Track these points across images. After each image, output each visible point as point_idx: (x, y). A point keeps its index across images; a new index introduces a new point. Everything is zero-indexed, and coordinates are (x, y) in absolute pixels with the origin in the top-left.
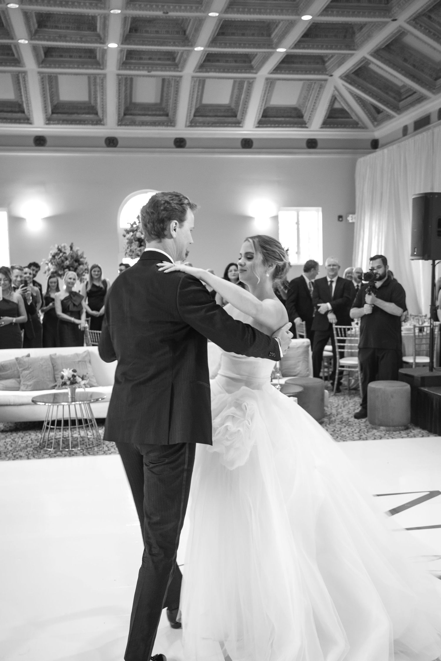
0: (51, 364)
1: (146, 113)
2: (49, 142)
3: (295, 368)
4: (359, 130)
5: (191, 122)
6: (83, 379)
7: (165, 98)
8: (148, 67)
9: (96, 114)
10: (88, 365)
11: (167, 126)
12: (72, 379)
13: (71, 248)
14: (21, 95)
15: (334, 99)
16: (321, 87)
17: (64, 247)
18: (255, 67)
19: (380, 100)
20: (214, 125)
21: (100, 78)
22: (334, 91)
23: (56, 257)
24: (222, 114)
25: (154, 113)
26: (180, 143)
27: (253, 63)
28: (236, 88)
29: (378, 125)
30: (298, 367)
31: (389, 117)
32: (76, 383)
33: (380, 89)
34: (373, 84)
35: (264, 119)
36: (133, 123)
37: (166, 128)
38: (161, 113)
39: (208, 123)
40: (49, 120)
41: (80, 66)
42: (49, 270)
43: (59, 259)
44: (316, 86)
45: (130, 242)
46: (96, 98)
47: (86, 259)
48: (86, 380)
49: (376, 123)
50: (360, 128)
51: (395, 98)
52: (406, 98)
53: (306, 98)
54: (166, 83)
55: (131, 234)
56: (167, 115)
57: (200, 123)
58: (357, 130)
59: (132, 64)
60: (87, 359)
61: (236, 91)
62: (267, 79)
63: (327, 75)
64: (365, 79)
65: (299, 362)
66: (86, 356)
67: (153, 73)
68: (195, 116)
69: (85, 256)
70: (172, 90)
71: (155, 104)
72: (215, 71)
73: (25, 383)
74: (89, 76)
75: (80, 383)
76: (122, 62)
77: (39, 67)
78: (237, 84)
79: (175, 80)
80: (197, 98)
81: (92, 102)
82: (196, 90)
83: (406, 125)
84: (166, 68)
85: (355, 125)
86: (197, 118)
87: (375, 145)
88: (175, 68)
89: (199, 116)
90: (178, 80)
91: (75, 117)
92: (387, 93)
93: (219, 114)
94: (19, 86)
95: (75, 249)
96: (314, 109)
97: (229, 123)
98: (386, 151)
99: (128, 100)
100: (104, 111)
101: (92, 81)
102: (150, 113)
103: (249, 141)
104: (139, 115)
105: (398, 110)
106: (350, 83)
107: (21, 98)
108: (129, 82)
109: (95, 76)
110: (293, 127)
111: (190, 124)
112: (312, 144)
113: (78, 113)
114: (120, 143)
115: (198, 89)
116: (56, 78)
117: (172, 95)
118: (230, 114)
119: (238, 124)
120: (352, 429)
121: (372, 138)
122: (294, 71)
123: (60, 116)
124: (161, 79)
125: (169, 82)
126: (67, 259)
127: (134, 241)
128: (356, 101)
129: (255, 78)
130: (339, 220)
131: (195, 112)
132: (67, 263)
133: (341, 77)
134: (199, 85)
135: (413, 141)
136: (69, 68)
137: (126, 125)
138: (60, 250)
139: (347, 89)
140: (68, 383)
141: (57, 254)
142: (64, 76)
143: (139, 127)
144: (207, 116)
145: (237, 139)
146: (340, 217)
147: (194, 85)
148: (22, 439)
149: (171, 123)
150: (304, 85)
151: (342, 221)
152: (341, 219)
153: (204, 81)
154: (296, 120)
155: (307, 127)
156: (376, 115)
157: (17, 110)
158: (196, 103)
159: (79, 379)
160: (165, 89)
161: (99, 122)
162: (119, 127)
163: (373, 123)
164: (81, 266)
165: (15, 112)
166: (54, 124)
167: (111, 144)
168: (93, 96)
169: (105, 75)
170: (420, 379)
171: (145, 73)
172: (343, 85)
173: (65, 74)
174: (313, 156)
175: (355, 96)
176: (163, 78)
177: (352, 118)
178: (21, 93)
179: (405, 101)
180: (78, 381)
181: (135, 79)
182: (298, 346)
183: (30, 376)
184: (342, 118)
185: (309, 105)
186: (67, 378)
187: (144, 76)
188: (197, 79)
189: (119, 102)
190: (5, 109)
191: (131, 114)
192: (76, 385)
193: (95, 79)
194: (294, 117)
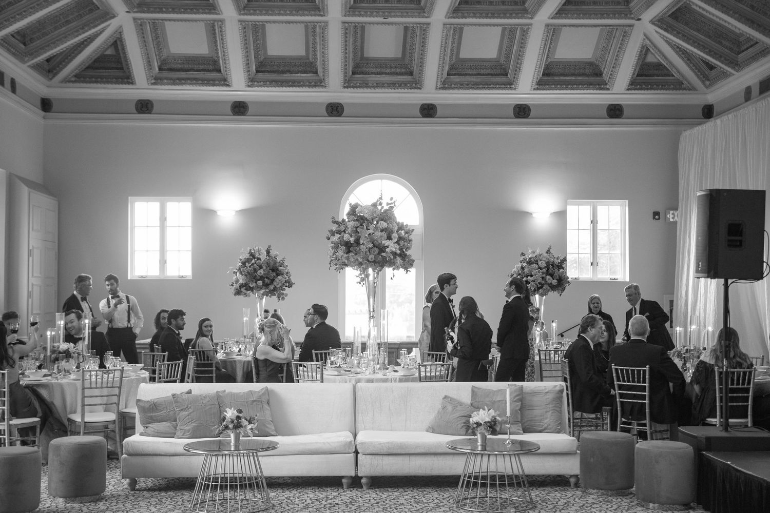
0: (217, 404)
1: (383, 70)
2: (251, 110)
3: (541, 421)
4: (684, 92)
5: (444, 83)
6: (250, 422)
7: (408, 51)
8: (384, 12)
9: (316, 72)
10: (266, 406)
11: (411, 88)
12: (235, 421)
13: (268, 252)
14: (217, 49)
15: (645, 51)
16: (626, 35)
17: (259, 250)
18: (529, 11)
19: (710, 53)
20: (475, 86)
21: (320, 26)
22: (644, 39)
23: (247, 264)
24: (487, 71)
25: (393, 70)
26: (428, 111)
27: (526, 5)
28: (506, 37)
29: (710, 85)
30: (547, 418)
31: (725, 75)
32: (241, 426)
33: (710, 37)
34: (698, 31)
35: (546, 78)
36: (365, 85)
37: (409, 91)
38: (403, 70)
39: (467, 85)
40: (252, 82)
41: (294, 12)
42: (237, 281)
43: (250, 267)
44: (617, 35)
45: (336, 247)
46: (315, 51)
47: (288, 268)
48: (254, 424)
49: (708, 83)
50: (685, 89)
51: (731, 49)
52: (747, 48)
53: (605, 50)
54: (410, 32)
55: (338, 236)
56: (411, 74)
57: (456, 83)
58: (681, 92)
59: (363, 8)
60: (264, 399)
61: (506, 41)
62: (547, 26)
63: (633, 18)
64: (687, 24)
65: (546, 412)
66: (263, 394)
67: (390, 20)
68: (449, 74)
69: (286, 263)
70: (418, 40)
71: (396, 59)
72: (475, 17)
73: (182, 427)
74: (306, 24)
75: (246, 426)
76: (348, 6)
77: (240, 14)
78: (507, 33)
79: (421, 27)
80: (452, 50)
81: (311, 57)
82: (450, 40)
83: (748, 86)
84: (407, 13)
85: (679, 85)
86: (452, 77)
87: (708, 112)
88: (420, 13)
89: (455, 75)
90: (425, 28)
91: (287, 76)
92: (720, 43)
93: (482, 72)
94: (215, 38)
95: (273, 253)
96: (616, 64)
97: (497, 83)
98: (718, 121)
99: (359, 54)
100: (325, 69)
101: (310, 30)
102: (388, 71)
103: (524, 109)
104: (373, 73)
105: (737, 65)
106: (666, 30)
107: (217, 53)
108: (359, 31)
109: (314, 25)
110: (588, 89)
111: (441, 86)
112: (615, 111)
113: (291, 72)
114: (346, 111)
115: (453, 39)
116: (263, 27)
117: (417, 48)
118: (498, 71)
119: (509, 85)
120: (608, 505)
121: (704, 103)
122: (584, 14)
123: (267, 76)
124: (402, 27)
125: (413, 30)
126: (261, 267)
127: (340, 245)
128: (677, 53)
129: (531, 25)
130: (654, 218)
131: (450, 69)
132: (261, 272)
133: (652, 22)
134: (454, 34)
135: (754, 109)
136: (279, 14)
137: (354, 87)
138: (252, 255)
139: (663, 37)
140: (231, 426)
141: (248, 260)
142: (273, 25)
143: (373, 90)
144: (466, 75)
145: (509, 105)
146: (656, 214)
147: (447, 35)
148: (171, 499)
149: (416, 84)
150: (601, 31)
151: (659, 219)
152: (657, 217)
153: (461, 30)
154: (592, 79)
155: (608, 89)
156: (707, 72)
157: (211, 67)
158: (451, 57)
159: (244, 422)
160: (409, 40)
161: (319, 83)
162: (346, 90)
163: (703, 82)
164: (280, 277)
165: (209, 71)
166: (258, 86)
167: (335, 112)
168: (311, 50)
169: (326, 23)
170: (704, 441)
171: (381, 19)
172: (656, 32)
173: (274, 22)
174: (618, 128)
175: (675, 47)
176: (405, 25)
177: (673, 76)
178: (216, 46)
179: (745, 52)
180: (244, 425)
181: (367, 27)
182: (546, 391)
183: (189, 419)
184: (658, 76)
185: (610, 58)
186: (230, 420)
187: (378, 23)
188: (450, 27)
189: (346, 58)
190: (196, 67)
191: (362, 73)
192: (241, 430)
193: (314, 28)
194: (588, 75)
